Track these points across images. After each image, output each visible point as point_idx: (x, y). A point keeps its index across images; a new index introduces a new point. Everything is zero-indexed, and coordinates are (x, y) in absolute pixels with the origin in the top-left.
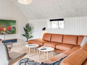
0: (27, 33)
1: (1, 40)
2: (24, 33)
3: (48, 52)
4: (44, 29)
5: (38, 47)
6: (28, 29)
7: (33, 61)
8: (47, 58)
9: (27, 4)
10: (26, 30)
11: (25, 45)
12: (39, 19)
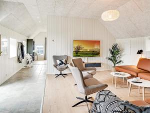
0: (114, 57)
1: (84, 63)
2: (110, 56)
3: (145, 88)
4: (140, 52)
5: (128, 78)
6: (115, 51)
7: (116, 96)
8: (142, 96)
9: (112, 20)
10: (113, 53)
11: (111, 71)
12: (132, 37)
